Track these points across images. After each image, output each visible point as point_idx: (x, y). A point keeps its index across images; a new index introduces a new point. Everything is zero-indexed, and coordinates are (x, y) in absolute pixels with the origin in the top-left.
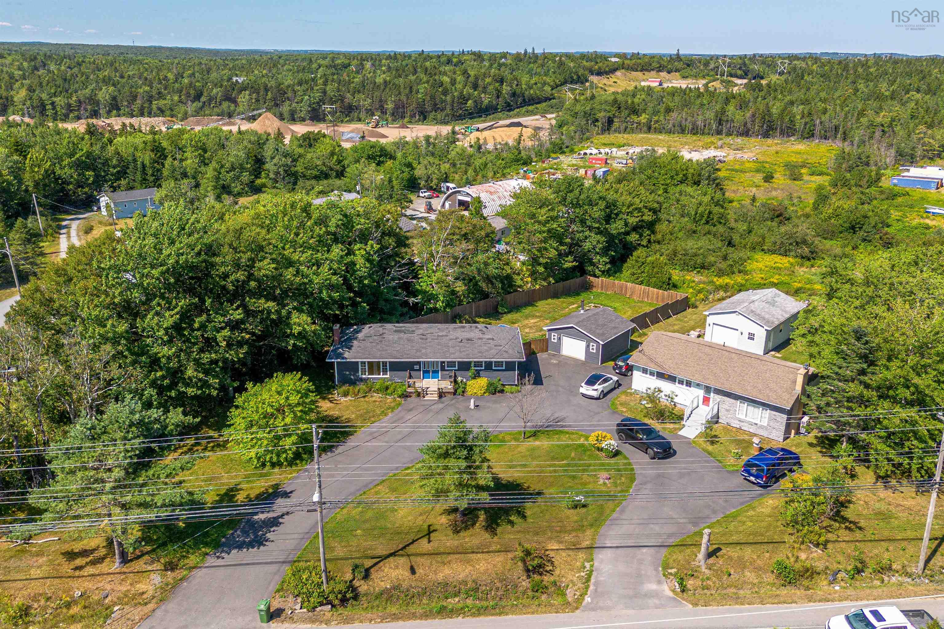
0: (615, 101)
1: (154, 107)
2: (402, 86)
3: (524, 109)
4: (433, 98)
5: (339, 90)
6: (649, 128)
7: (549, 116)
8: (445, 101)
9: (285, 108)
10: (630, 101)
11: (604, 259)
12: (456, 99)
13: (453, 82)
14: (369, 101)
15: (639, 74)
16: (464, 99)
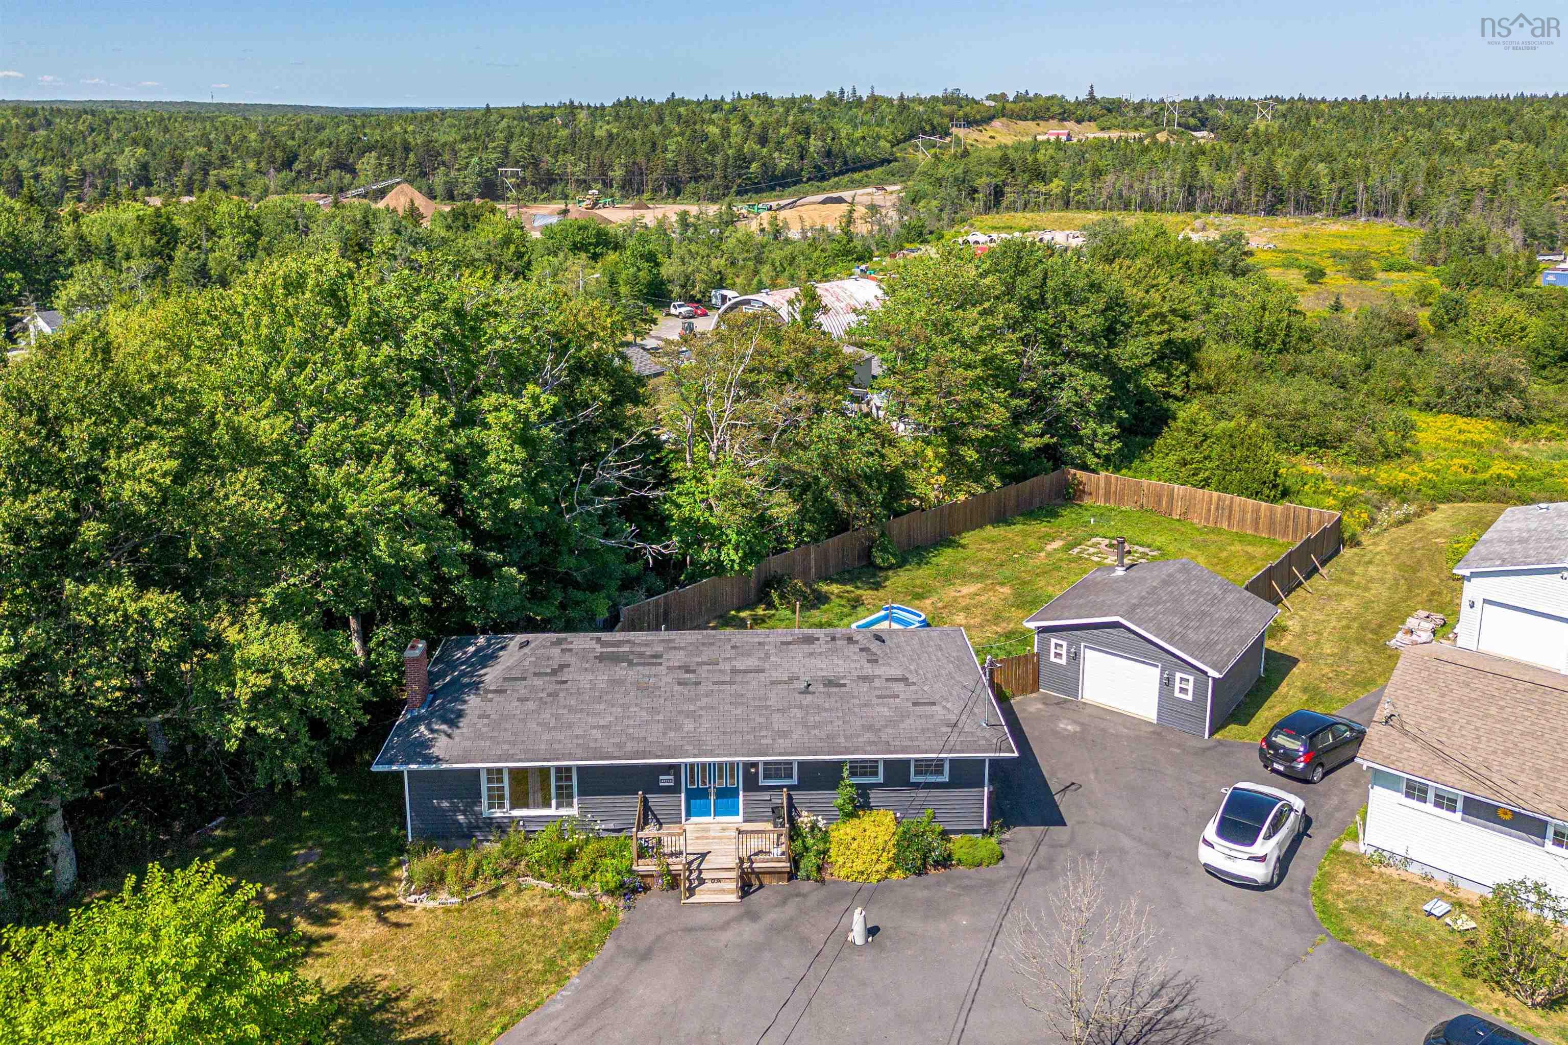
0: (1005, 159)
1: (212, 179)
2: (639, 141)
3: (846, 178)
4: (691, 160)
5: (530, 148)
6: (1067, 204)
7: (890, 188)
8: (712, 164)
9: (438, 180)
10: (1030, 159)
11: (1107, 428)
12: (731, 161)
13: (726, 134)
14: (583, 165)
15: (1031, 125)
16: (743, 161)
